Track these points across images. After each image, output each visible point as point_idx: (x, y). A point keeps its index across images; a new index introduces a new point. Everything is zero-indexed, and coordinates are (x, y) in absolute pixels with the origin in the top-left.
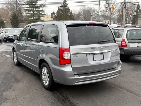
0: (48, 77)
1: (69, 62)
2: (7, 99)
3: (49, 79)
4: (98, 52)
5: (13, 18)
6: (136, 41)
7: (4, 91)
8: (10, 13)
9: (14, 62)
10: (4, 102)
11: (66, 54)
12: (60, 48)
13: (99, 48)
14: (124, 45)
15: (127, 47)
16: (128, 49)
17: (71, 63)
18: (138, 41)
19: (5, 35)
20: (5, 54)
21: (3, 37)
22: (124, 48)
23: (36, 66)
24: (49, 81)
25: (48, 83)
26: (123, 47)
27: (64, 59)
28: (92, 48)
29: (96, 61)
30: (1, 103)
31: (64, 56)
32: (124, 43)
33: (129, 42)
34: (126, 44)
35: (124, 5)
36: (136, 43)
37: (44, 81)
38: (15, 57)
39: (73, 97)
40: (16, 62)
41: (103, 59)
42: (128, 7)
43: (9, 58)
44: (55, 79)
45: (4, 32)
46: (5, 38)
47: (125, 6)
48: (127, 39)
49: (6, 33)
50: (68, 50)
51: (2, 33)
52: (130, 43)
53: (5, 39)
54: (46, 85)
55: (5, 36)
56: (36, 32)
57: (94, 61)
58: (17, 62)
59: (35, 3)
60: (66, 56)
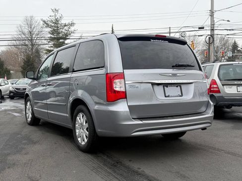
0: (87, 129)
1: (123, 96)
2: (14, 164)
3: (88, 133)
4: (173, 81)
5: (25, 64)
6: (236, 82)
7: (9, 154)
8: (21, 58)
9: (27, 119)
10: (9, 168)
11: (118, 84)
12: (107, 74)
13: (174, 75)
14: (215, 89)
15: (220, 92)
16: (222, 96)
17: (126, 98)
18: (239, 82)
19: (11, 87)
20: (10, 112)
21: (8, 92)
22: (216, 95)
23: (65, 115)
24: (88, 136)
25: (86, 140)
26: (213, 94)
27: (115, 91)
28: (161, 74)
29: (168, 96)
30: (5, 168)
31: (115, 87)
32: (215, 86)
33: (223, 85)
34: (218, 88)
35: (211, 39)
36: (236, 86)
37: (79, 139)
38: (29, 110)
39: (130, 161)
40: (29, 120)
41: (181, 95)
42: (218, 47)
43: (19, 116)
44: (98, 130)
45: (9, 83)
46: (11, 92)
47: (213, 40)
48: (220, 80)
49: (13, 84)
50: (121, 76)
51: (7, 86)
52: (225, 86)
53: (12, 94)
54: (83, 143)
55: (11, 89)
56: (62, 69)
57: (165, 97)
58: (32, 118)
59: (63, 40)
60: (118, 86)
